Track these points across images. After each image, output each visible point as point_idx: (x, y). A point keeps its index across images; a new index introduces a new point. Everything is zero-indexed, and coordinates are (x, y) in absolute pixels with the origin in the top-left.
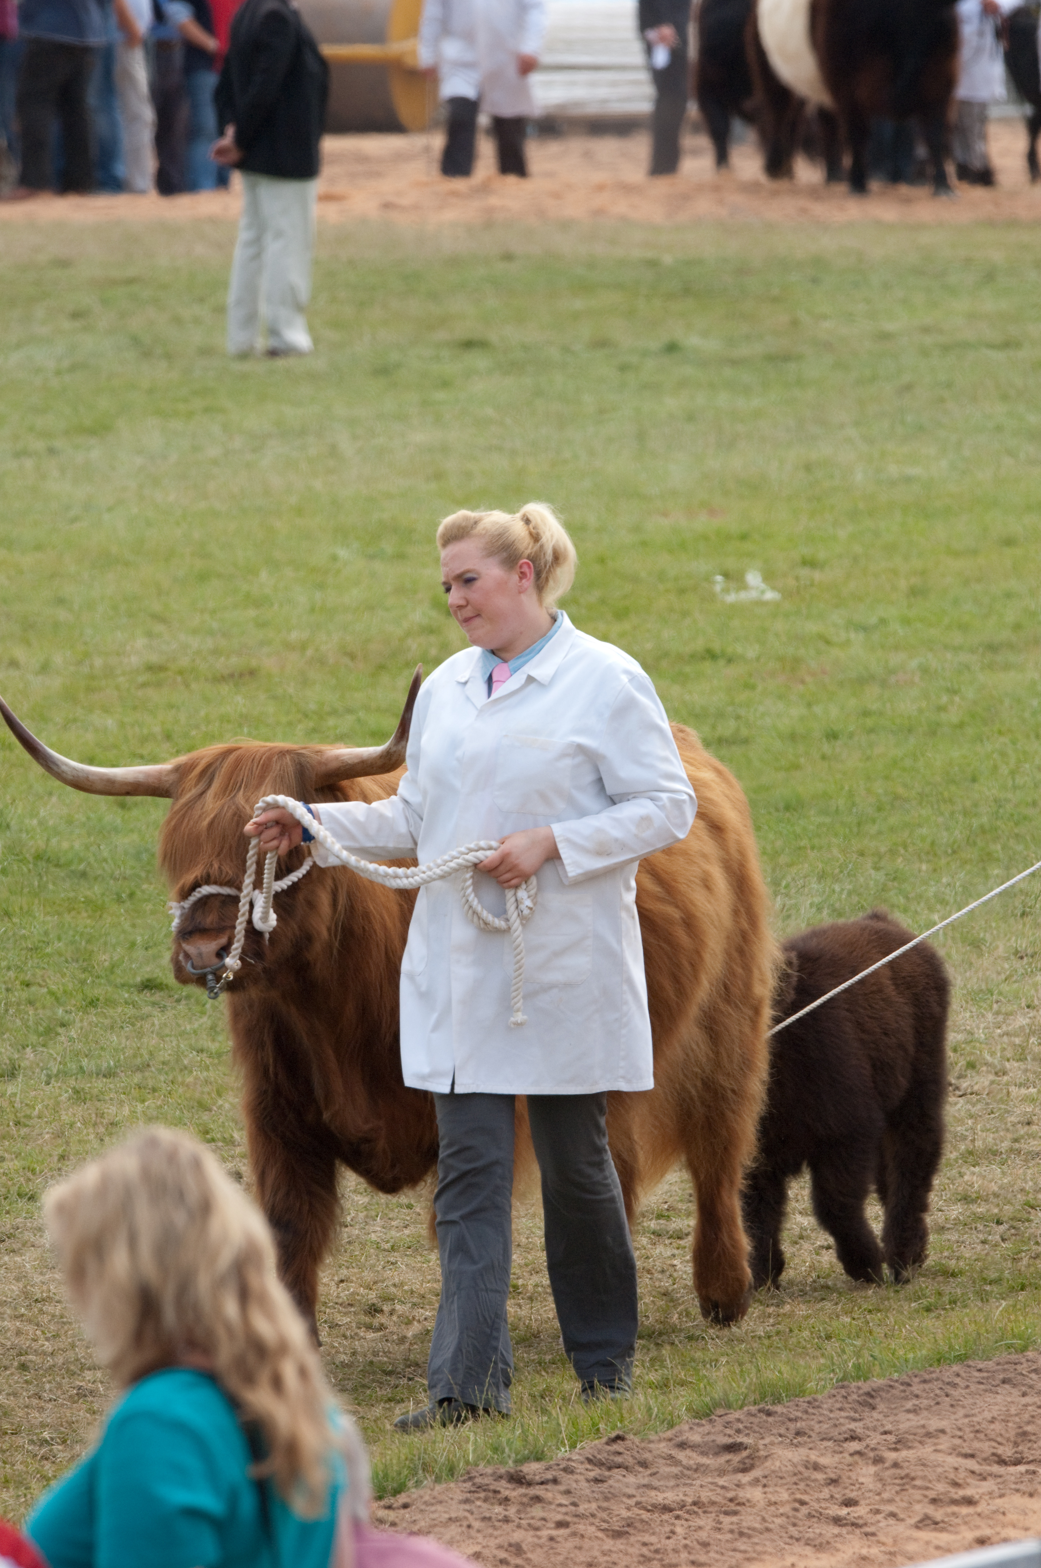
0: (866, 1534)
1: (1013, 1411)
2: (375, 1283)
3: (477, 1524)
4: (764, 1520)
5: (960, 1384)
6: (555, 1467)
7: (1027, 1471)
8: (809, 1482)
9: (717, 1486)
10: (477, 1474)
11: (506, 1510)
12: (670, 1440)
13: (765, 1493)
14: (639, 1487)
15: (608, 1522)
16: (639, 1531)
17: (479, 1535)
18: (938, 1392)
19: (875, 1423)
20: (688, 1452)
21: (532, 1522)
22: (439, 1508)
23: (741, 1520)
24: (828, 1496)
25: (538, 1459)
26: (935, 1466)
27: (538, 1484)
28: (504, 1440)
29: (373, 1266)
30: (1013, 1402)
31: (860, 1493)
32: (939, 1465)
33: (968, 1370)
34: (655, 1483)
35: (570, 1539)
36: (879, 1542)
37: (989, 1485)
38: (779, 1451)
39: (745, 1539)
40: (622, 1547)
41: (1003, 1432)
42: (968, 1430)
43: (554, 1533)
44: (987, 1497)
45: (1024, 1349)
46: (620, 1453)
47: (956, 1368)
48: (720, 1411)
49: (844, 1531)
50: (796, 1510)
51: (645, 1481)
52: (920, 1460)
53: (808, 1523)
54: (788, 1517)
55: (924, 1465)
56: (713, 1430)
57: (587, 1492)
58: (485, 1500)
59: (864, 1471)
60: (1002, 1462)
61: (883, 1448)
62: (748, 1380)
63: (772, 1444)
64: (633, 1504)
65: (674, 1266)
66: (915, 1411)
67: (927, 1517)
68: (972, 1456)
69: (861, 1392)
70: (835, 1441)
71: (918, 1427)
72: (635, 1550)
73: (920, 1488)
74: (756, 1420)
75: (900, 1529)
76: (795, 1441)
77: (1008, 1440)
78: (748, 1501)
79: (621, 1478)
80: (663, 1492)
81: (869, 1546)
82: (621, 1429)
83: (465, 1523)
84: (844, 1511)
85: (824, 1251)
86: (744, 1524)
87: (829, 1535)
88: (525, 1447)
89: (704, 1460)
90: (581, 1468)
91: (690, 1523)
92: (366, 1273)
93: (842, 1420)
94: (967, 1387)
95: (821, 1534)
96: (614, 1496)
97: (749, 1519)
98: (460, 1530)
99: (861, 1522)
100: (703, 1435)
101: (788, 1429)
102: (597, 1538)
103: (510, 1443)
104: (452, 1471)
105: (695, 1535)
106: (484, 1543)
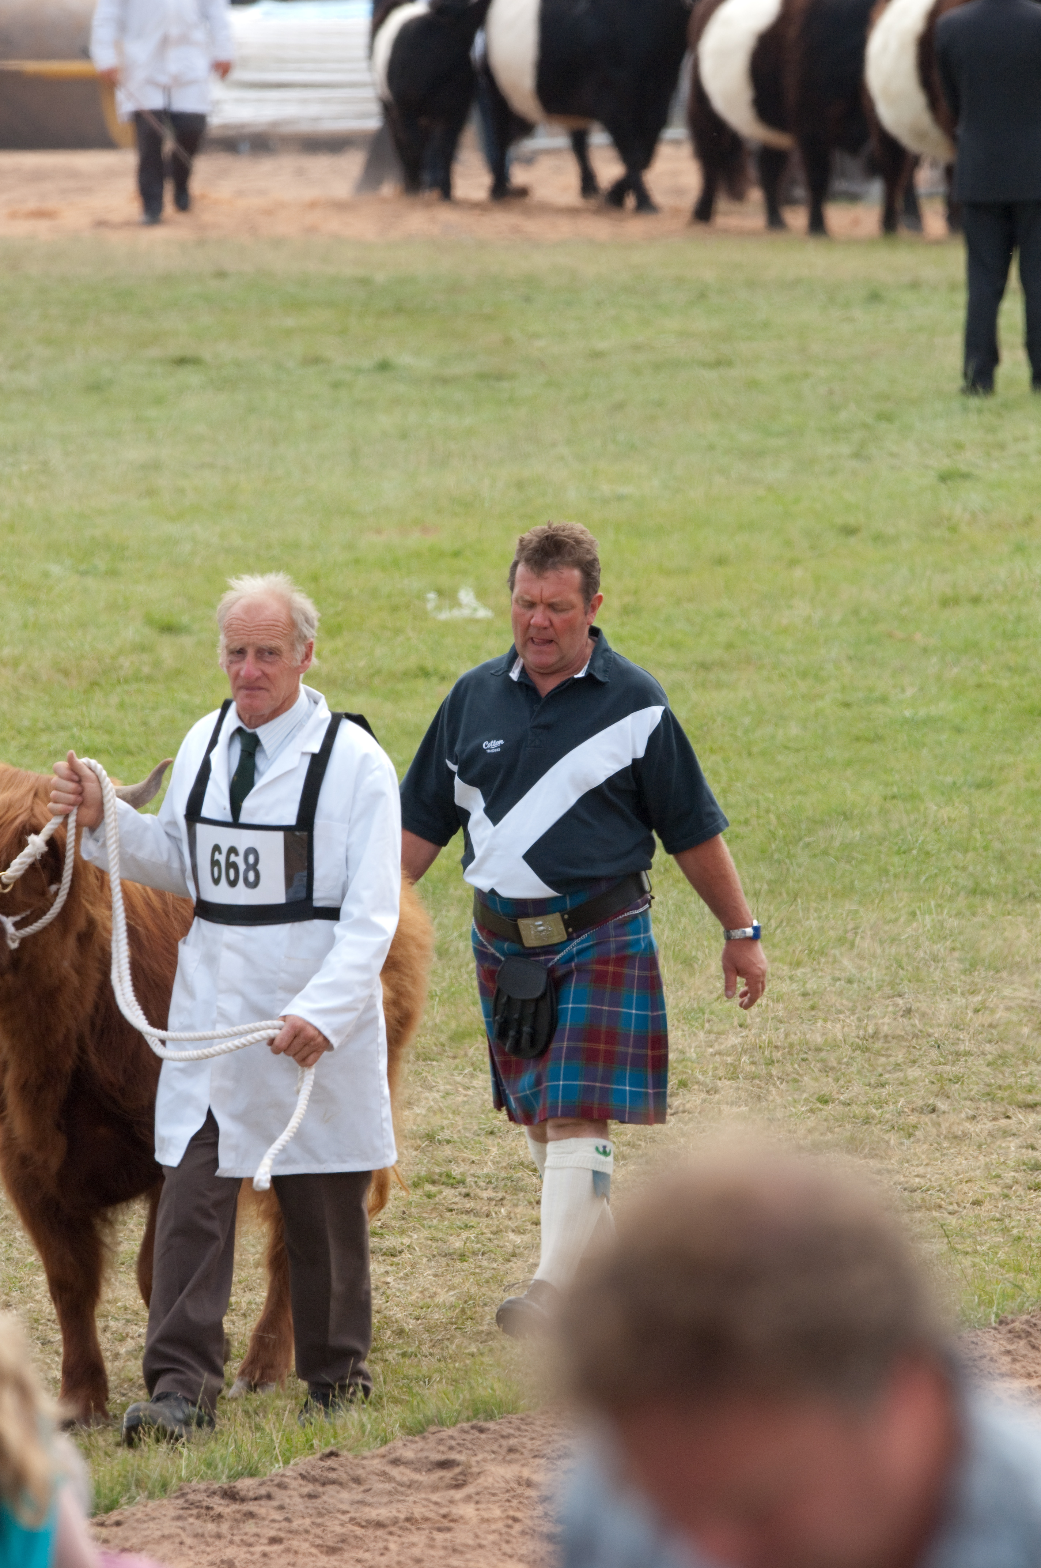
3: (189, 1541)
4: (477, 1536)
6: (269, 1483)
8: (521, 1499)
9: (431, 1502)
10: (190, 1491)
11: (219, 1526)
12: (384, 1456)
13: (478, 1510)
14: (353, 1503)
15: (322, 1539)
16: (353, 1547)
17: (191, 1552)
20: (402, 1468)
21: (245, 1538)
22: (151, 1524)
23: (454, 1537)
24: (541, 1514)
25: (252, 1475)
27: (251, 1500)
28: (217, 1455)
34: (369, 1499)
35: (284, 1555)
38: (492, 1468)
39: (457, 1556)
43: (267, 1549)
46: (333, 1469)
48: (433, 1429)
50: (509, 1527)
51: (359, 1497)
53: (521, 1539)
54: (501, 1534)
56: (427, 1447)
57: (301, 1507)
58: (198, 1517)
62: (461, 1396)
63: (485, 1460)
64: (347, 1520)
70: (548, 1459)
74: (468, 1437)
76: (508, 1458)
78: (462, 1517)
79: (334, 1494)
80: (376, 1508)
82: (333, 1445)
83: (177, 1540)
86: (458, 1541)
88: (238, 1462)
89: (417, 1477)
90: (294, 1484)
91: (404, 1540)
93: (555, 1437)
96: (329, 1512)
97: (462, 1536)
98: (172, 1547)
100: (416, 1452)
101: (500, 1446)
102: (311, 1554)
103: (223, 1458)
104: (164, 1487)
105: (409, 1552)
106: (197, 1560)
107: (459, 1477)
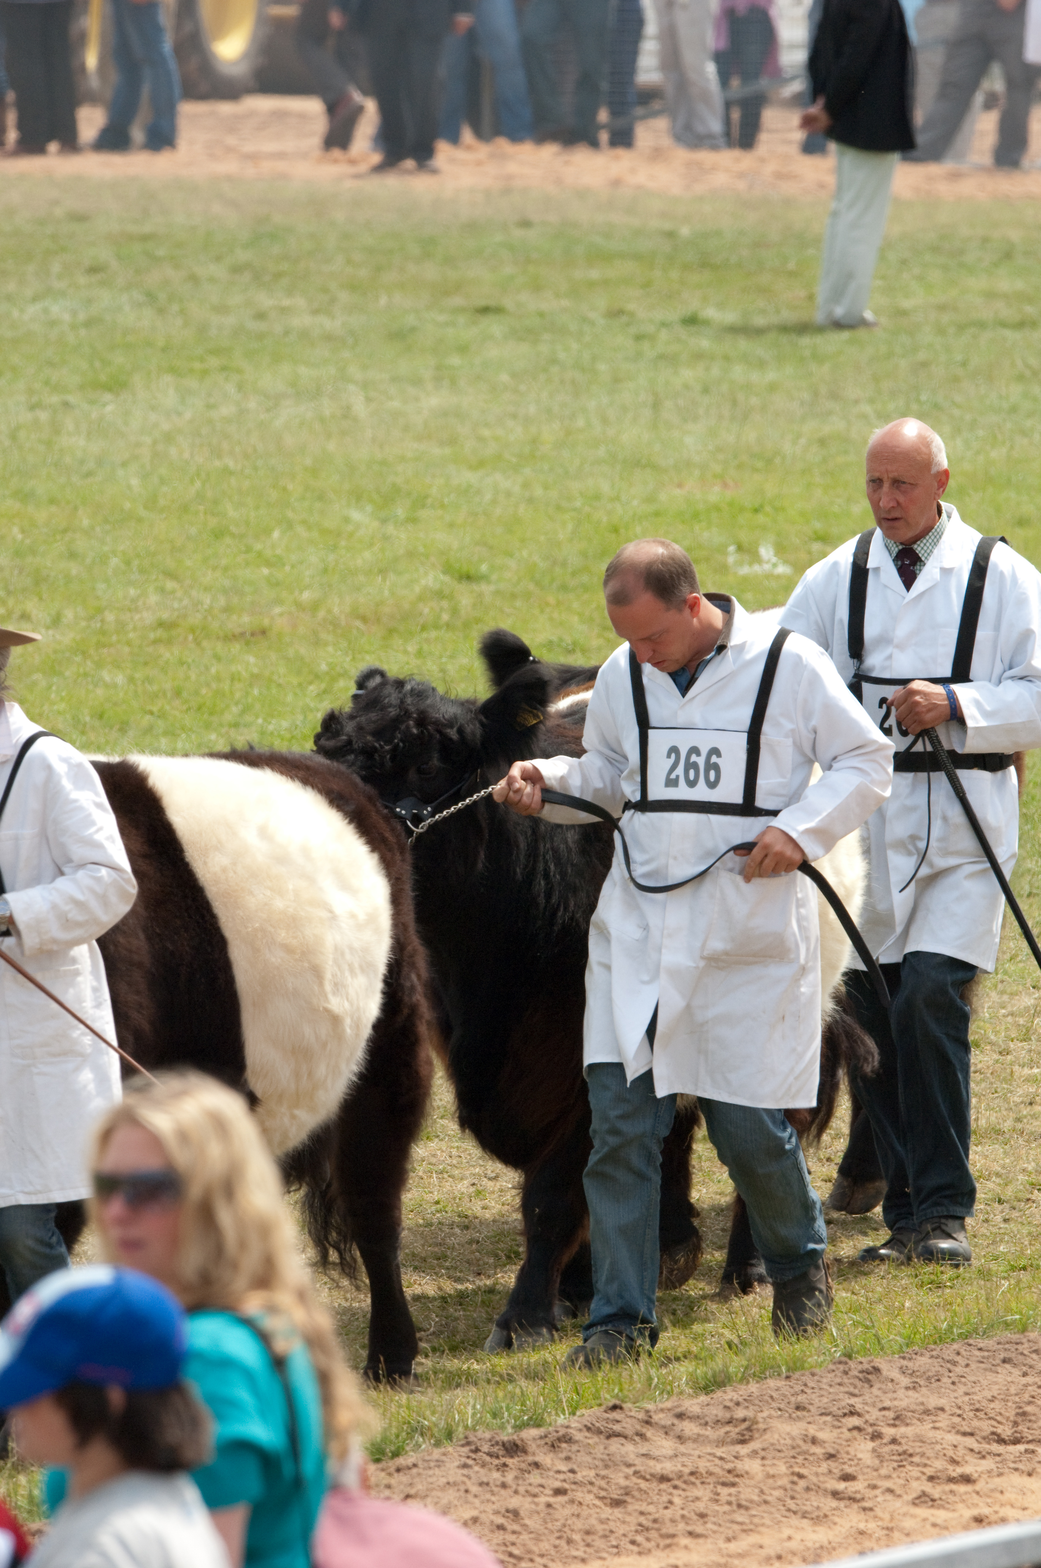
0: (864, 1509)
1: (1013, 1390)
3: (474, 1489)
4: (762, 1492)
5: (960, 1362)
6: (555, 1434)
7: (1026, 1451)
8: (807, 1457)
9: (715, 1456)
10: (475, 1439)
11: (504, 1476)
12: (669, 1410)
13: (764, 1465)
14: (638, 1456)
15: (606, 1490)
16: (637, 1500)
17: (477, 1501)
19: (875, 1399)
20: (687, 1423)
21: (529, 1488)
22: (437, 1471)
23: (739, 1492)
24: (826, 1471)
25: (537, 1425)
26: (933, 1443)
28: (504, 1404)
30: (1013, 1382)
31: (858, 1468)
32: (937, 1443)
33: (969, 1348)
34: (653, 1452)
35: (568, 1506)
36: (875, 1517)
37: (988, 1464)
38: (776, 1424)
39: (743, 1511)
40: (620, 1516)
41: (1003, 1411)
42: (967, 1408)
43: (552, 1500)
44: (985, 1476)
45: (1024, 1330)
46: (618, 1421)
47: (957, 1346)
49: (842, 1504)
50: (793, 1483)
51: (643, 1451)
52: (918, 1436)
53: (806, 1496)
54: (786, 1490)
55: (923, 1442)
56: (713, 1402)
58: (483, 1465)
59: (862, 1446)
60: (1001, 1441)
61: (882, 1424)
63: (770, 1417)
64: (632, 1473)
66: (914, 1388)
67: (924, 1494)
68: (972, 1434)
69: (861, 1368)
70: (834, 1416)
71: (917, 1404)
72: (633, 1520)
73: (918, 1465)
75: (897, 1505)
76: (794, 1415)
77: (1008, 1419)
78: (747, 1473)
79: (620, 1446)
80: (662, 1462)
81: (867, 1521)
82: (619, 1397)
83: (462, 1488)
84: (841, 1486)
86: (743, 1496)
87: (828, 1508)
88: (524, 1412)
89: (702, 1431)
90: (580, 1435)
91: (688, 1494)
93: (841, 1396)
94: (967, 1366)
95: (818, 1508)
96: (614, 1464)
97: (747, 1492)
98: (457, 1495)
99: (858, 1496)
100: (702, 1407)
101: (787, 1403)
102: (595, 1506)
103: (510, 1408)
104: (449, 1435)
105: (693, 1506)
106: (482, 1508)
107: (745, 1432)
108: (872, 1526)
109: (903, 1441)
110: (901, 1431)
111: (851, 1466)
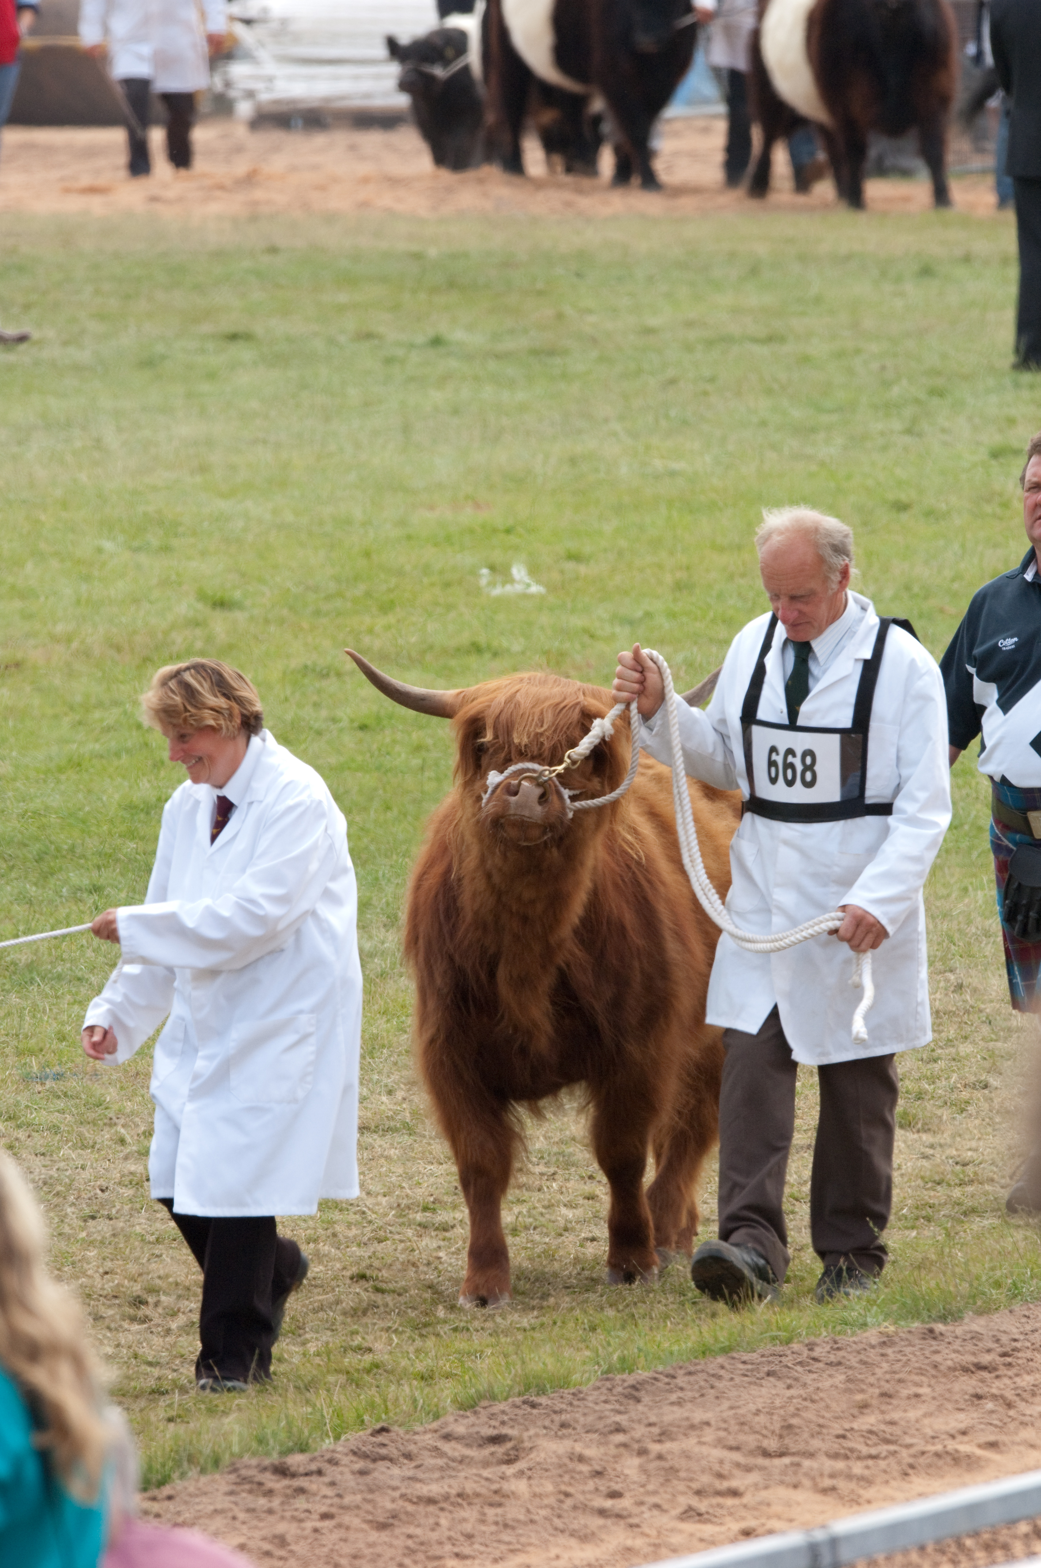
0: (631, 1526)
1: (778, 1402)
2: (140, 1275)
3: (242, 1516)
4: (528, 1511)
5: (725, 1376)
6: (320, 1459)
7: (793, 1464)
8: (574, 1475)
9: (482, 1477)
10: (241, 1466)
11: (270, 1502)
12: (436, 1431)
13: (530, 1485)
14: (404, 1479)
15: (372, 1513)
16: (404, 1523)
17: (244, 1527)
18: (702, 1383)
19: (640, 1415)
20: (453, 1444)
21: (296, 1514)
22: (204, 1499)
23: (506, 1512)
24: (592, 1489)
25: (302, 1451)
26: (700, 1458)
27: (302, 1475)
28: (269, 1431)
29: (137, 1259)
30: (777, 1395)
31: (625, 1485)
32: (704, 1458)
33: (732, 1362)
34: (420, 1475)
35: (335, 1531)
36: (643, 1533)
37: (754, 1477)
38: (544, 1443)
39: (509, 1531)
40: (387, 1539)
41: (768, 1425)
42: (733, 1422)
43: (319, 1524)
44: (752, 1489)
45: (789, 1341)
46: (384, 1445)
47: (720, 1360)
48: (485, 1403)
49: (609, 1522)
50: (561, 1501)
51: (410, 1473)
52: (684, 1452)
53: (572, 1514)
54: (553, 1508)
55: (688, 1457)
56: (478, 1422)
57: (352, 1484)
58: (250, 1492)
59: (629, 1463)
60: (766, 1454)
61: (648, 1440)
62: (513, 1371)
63: (537, 1435)
64: (398, 1496)
65: (439, 1258)
66: (679, 1403)
67: (690, 1509)
68: (737, 1448)
69: (626, 1384)
70: (601, 1433)
71: (682, 1419)
72: (400, 1542)
73: (684, 1480)
74: (520, 1412)
75: (664, 1521)
76: (560, 1433)
77: (773, 1432)
78: (513, 1493)
79: (384, 1470)
80: (428, 1484)
81: (634, 1538)
82: (384, 1421)
83: (230, 1514)
84: (608, 1504)
85: (589, 1243)
86: (509, 1516)
87: (594, 1526)
88: (289, 1438)
89: (468, 1452)
90: (345, 1460)
91: (456, 1515)
92: (130, 1266)
93: (607, 1413)
94: (732, 1379)
95: (586, 1526)
96: (379, 1488)
97: (513, 1511)
98: (225, 1521)
99: (625, 1513)
100: (468, 1427)
101: (552, 1421)
102: (362, 1530)
103: (274, 1434)
104: (217, 1462)
105: (459, 1527)
106: (249, 1534)
107: (511, 1452)
108: (638, 1543)
109: (669, 1457)
110: (667, 1446)
111: (617, 1483)
